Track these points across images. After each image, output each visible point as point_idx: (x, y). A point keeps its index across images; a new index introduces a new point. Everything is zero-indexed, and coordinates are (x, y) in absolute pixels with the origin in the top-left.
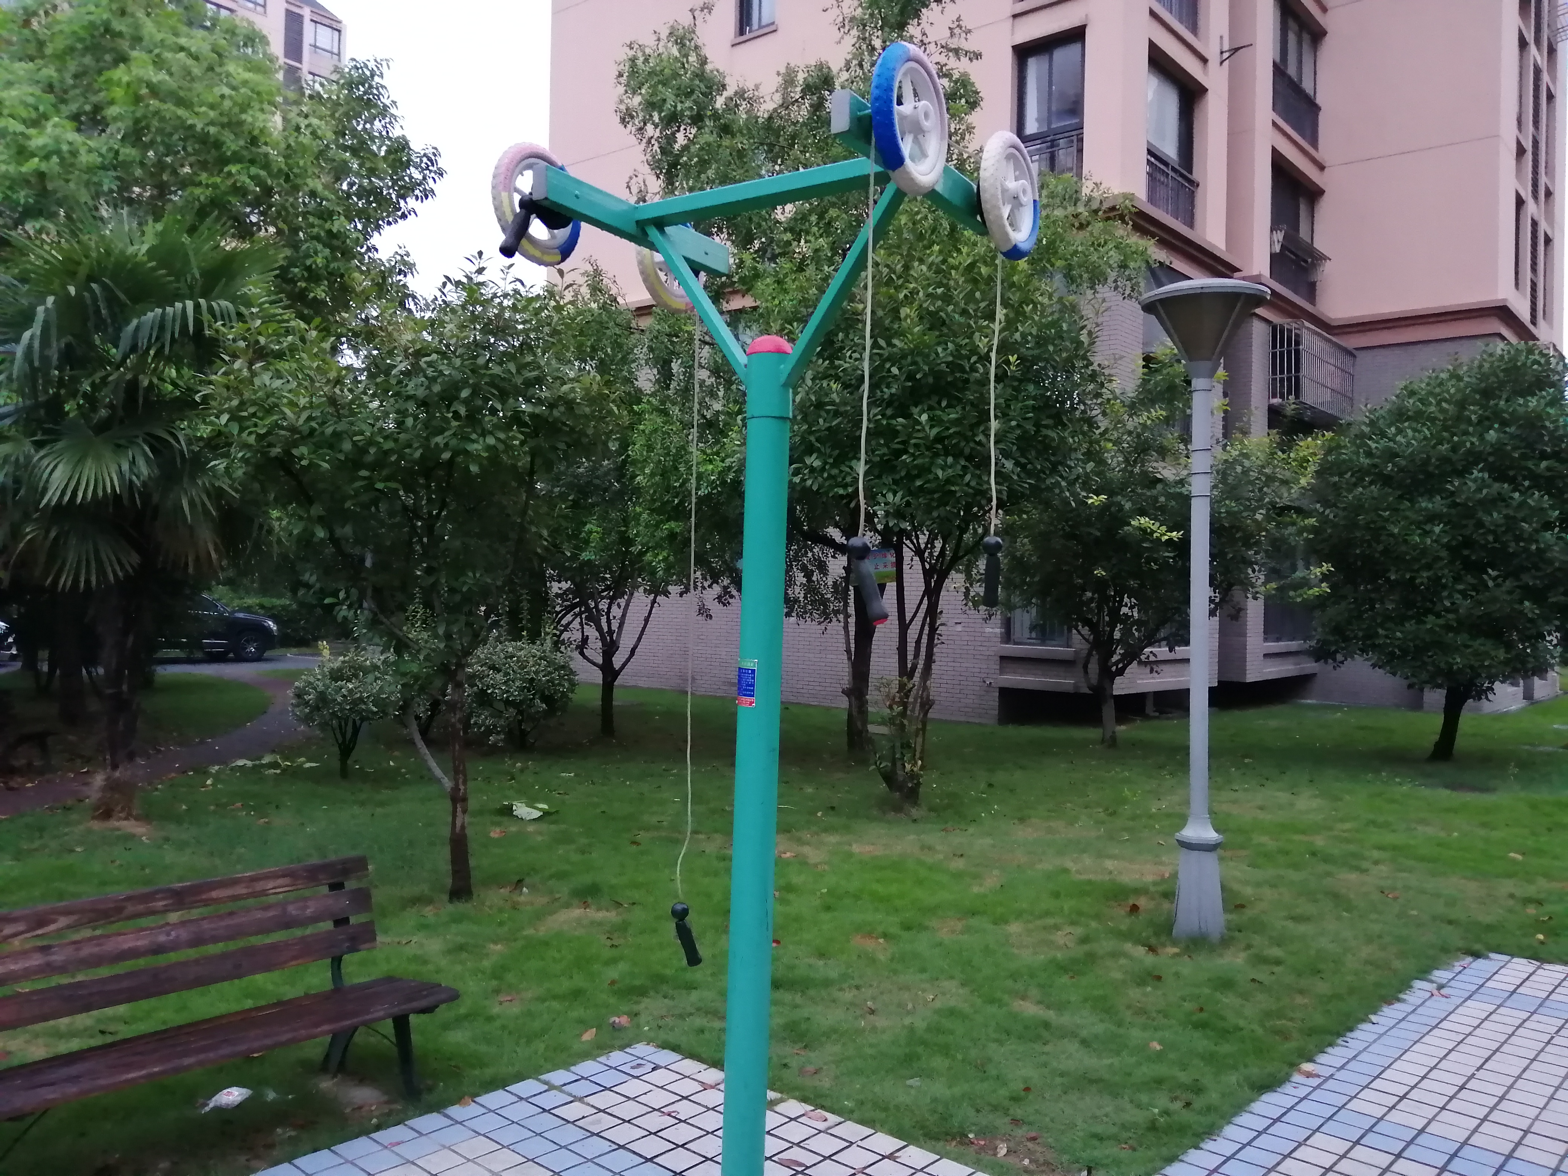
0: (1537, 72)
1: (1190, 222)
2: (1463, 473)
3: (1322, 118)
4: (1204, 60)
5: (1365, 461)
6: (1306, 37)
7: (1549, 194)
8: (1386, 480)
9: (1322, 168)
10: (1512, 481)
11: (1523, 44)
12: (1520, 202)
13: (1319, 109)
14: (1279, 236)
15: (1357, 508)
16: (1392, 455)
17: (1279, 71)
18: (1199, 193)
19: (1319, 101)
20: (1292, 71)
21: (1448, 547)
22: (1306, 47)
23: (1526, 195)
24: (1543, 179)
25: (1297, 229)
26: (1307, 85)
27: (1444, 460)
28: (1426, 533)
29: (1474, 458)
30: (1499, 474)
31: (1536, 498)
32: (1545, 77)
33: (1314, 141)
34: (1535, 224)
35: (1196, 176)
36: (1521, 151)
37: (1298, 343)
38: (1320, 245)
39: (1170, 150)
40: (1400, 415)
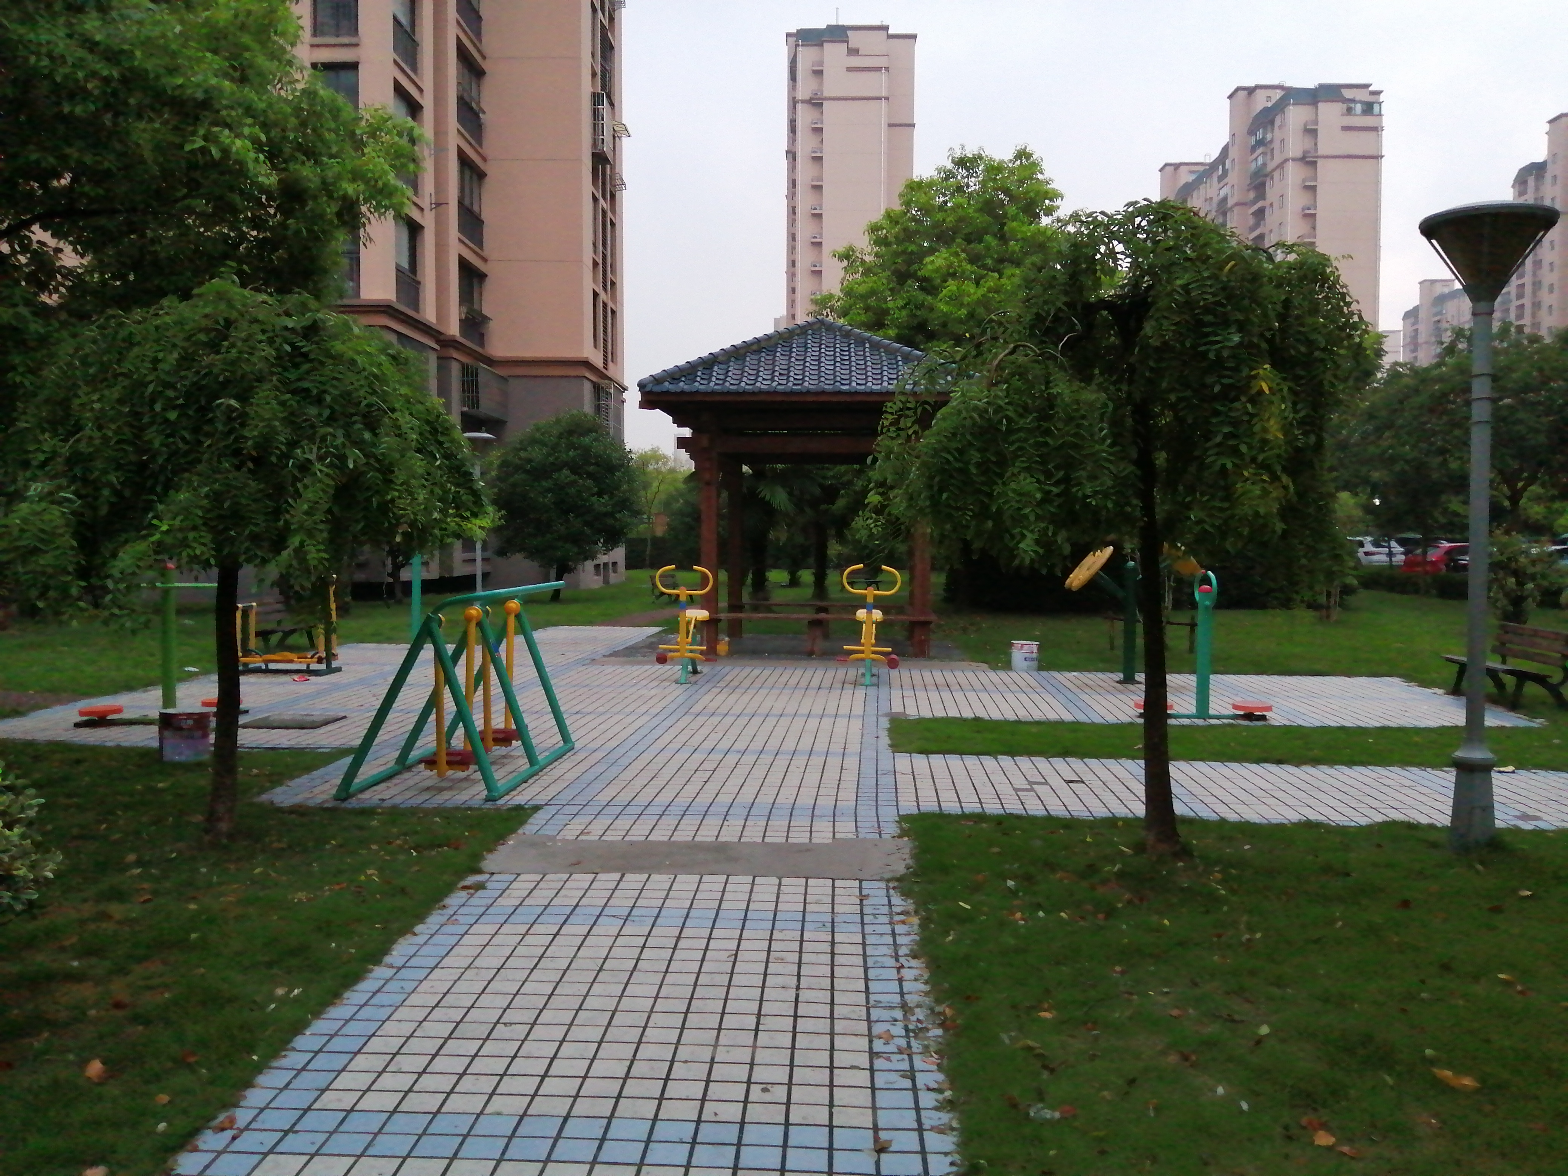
0: (604, 212)
1: (417, 309)
2: (560, 470)
3: (486, 230)
4: (422, 209)
5: (517, 461)
6: (475, 177)
7: (613, 284)
8: (527, 472)
9: (485, 260)
10: (579, 475)
11: (595, 199)
12: (596, 295)
13: (483, 222)
14: (464, 310)
15: (514, 485)
16: (529, 461)
17: (460, 203)
18: (421, 287)
19: (484, 217)
20: (467, 202)
21: (554, 503)
22: (475, 185)
23: (599, 290)
24: (609, 275)
25: (473, 304)
26: (476, 208)
27: (552, 464)
28: (546, 497)
29: (565, 464)
30: (575, 470)
31: (589, 482)
32: (609, 214)
33: (480, 244)
34: (605, 305)
35: (419, 277)
36: (595, 264)
37: (477, 376)
38: (486, 311)
39: (405, 265)
40: (533, 441)
